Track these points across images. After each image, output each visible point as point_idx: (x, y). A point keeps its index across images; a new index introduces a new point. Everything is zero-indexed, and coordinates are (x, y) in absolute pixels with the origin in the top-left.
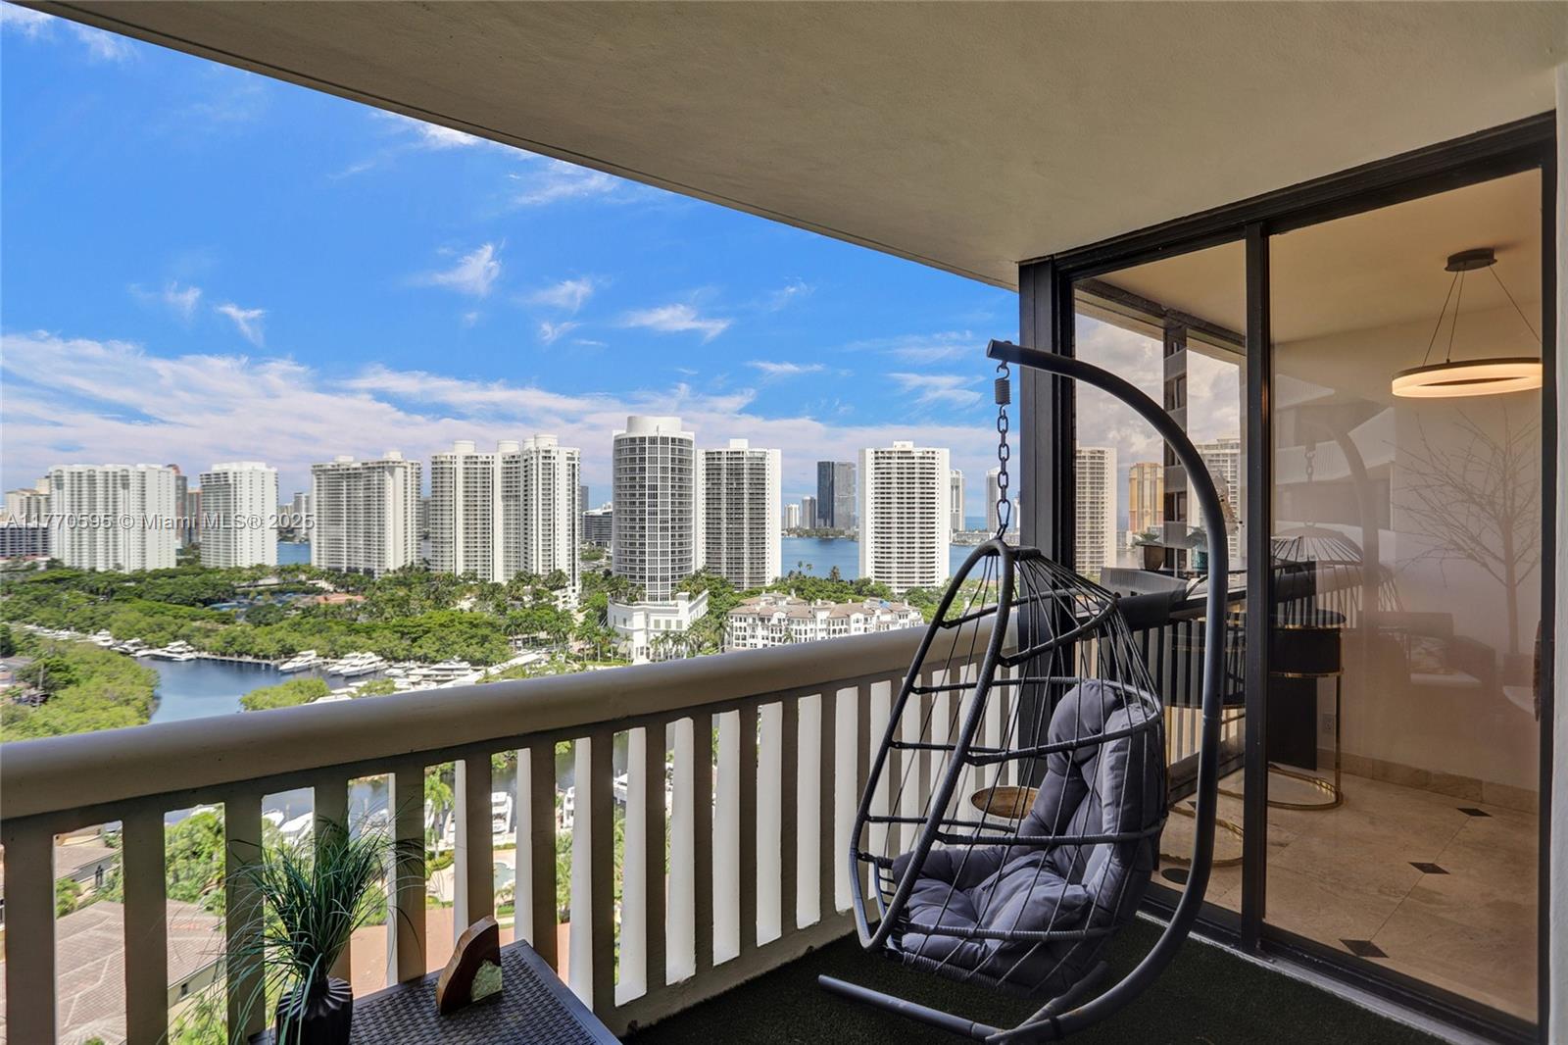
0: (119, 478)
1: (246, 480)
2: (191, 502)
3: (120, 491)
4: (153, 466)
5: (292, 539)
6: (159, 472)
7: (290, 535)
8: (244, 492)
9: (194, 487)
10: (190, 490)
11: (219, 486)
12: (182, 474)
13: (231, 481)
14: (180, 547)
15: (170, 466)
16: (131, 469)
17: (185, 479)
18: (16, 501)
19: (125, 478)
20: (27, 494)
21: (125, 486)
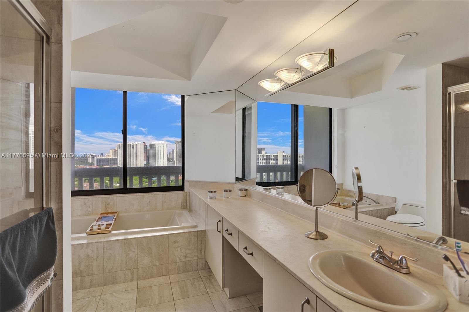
0: (131, 146)
1: (159, 146)
3: (132, 149)
4: (139, 143)
5: (172, 162)
6: (140, 144)
7: (171, 161)
8: (159, 149)
9: (149, 148)
10: (148, 149)
11: (154, 147)
12: (146, 144)
13: (156, 146)
14: (145, 163)
15: (143, 143)
16: (134, 143)
17: (147, 146)
18: (111, 152)
19: (133, 146)
20: (114, 150)
21: (133, 148)
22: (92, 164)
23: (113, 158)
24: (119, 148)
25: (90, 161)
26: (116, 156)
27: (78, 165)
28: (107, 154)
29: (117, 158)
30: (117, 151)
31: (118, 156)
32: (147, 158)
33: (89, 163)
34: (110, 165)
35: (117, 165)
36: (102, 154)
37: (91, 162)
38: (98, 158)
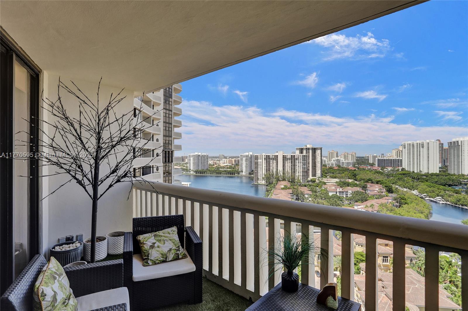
0: (421, 145)
2: (445, 152)
3: (421, 149)
4: (431, 140)
6: (434, 142)
10: (444, 148)
12: (442, 142)
14: (441, 166)
15: (437, 140)
16: (424, 142)
17: (443, 144)
18: (394, 152)
19: (423, 145)
20: (397, 150)
21: (423, 147)
22: (372, 165)
23: (396, 158)
24: (405, 148)
25: (371, 161)
26: (400, 157)
27: (360, 165)
28: (388, 155)
29: (401, 159)
30: (400, 151)
31: (402, 157)
32: (444, 161)
33: (370, 163)
34: (392, 166)
35: (401, 167)
36: (383, 154)
37: (371, 163)
38: (380, 158)
